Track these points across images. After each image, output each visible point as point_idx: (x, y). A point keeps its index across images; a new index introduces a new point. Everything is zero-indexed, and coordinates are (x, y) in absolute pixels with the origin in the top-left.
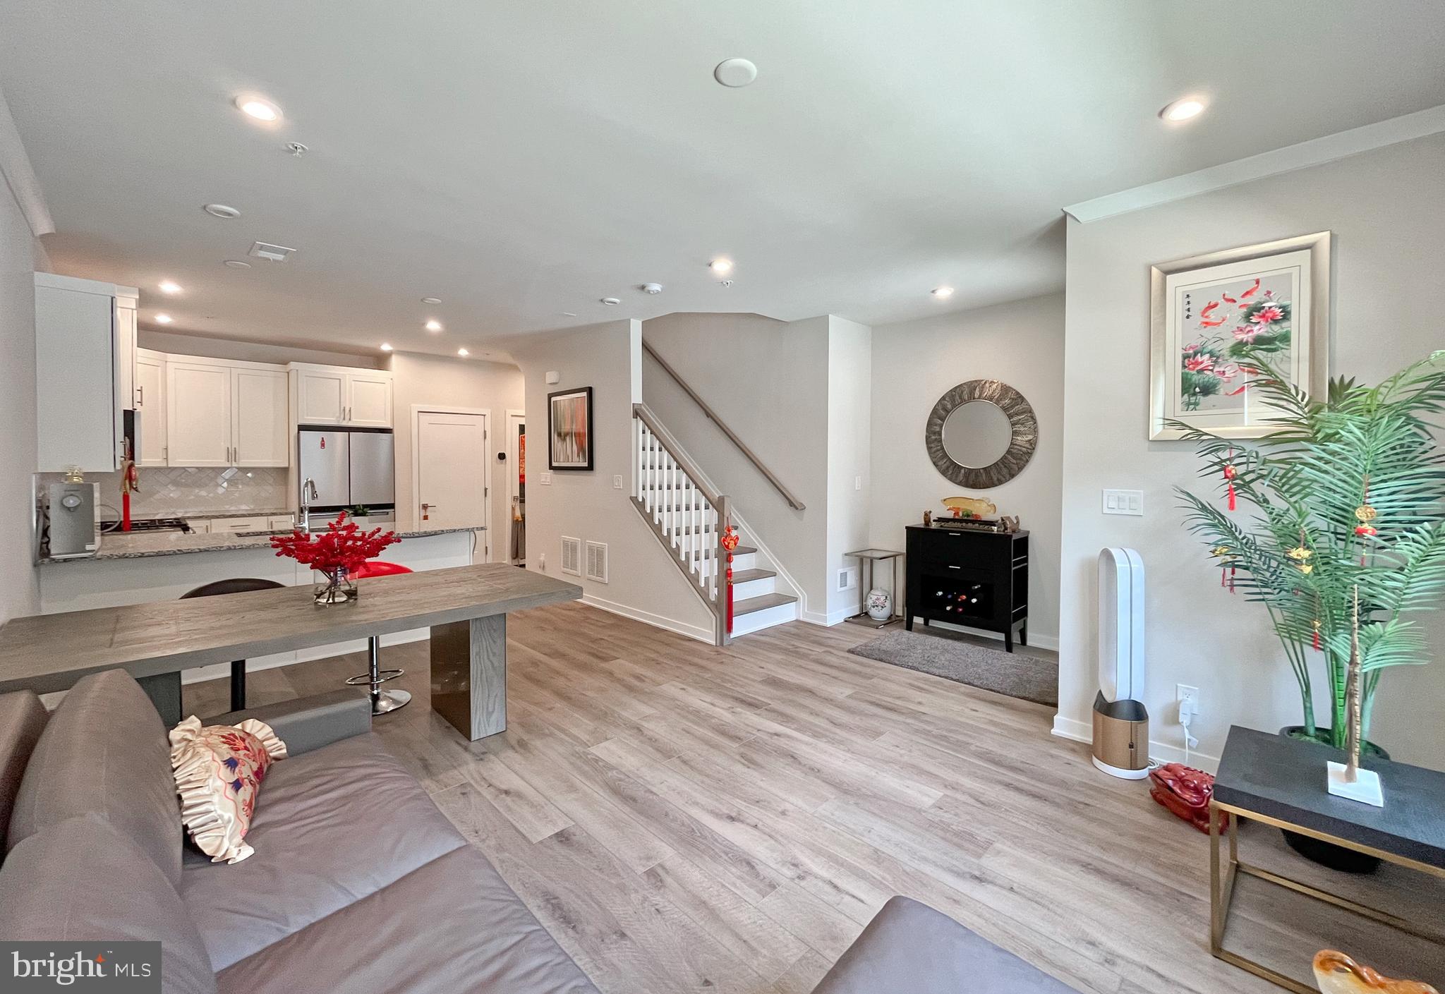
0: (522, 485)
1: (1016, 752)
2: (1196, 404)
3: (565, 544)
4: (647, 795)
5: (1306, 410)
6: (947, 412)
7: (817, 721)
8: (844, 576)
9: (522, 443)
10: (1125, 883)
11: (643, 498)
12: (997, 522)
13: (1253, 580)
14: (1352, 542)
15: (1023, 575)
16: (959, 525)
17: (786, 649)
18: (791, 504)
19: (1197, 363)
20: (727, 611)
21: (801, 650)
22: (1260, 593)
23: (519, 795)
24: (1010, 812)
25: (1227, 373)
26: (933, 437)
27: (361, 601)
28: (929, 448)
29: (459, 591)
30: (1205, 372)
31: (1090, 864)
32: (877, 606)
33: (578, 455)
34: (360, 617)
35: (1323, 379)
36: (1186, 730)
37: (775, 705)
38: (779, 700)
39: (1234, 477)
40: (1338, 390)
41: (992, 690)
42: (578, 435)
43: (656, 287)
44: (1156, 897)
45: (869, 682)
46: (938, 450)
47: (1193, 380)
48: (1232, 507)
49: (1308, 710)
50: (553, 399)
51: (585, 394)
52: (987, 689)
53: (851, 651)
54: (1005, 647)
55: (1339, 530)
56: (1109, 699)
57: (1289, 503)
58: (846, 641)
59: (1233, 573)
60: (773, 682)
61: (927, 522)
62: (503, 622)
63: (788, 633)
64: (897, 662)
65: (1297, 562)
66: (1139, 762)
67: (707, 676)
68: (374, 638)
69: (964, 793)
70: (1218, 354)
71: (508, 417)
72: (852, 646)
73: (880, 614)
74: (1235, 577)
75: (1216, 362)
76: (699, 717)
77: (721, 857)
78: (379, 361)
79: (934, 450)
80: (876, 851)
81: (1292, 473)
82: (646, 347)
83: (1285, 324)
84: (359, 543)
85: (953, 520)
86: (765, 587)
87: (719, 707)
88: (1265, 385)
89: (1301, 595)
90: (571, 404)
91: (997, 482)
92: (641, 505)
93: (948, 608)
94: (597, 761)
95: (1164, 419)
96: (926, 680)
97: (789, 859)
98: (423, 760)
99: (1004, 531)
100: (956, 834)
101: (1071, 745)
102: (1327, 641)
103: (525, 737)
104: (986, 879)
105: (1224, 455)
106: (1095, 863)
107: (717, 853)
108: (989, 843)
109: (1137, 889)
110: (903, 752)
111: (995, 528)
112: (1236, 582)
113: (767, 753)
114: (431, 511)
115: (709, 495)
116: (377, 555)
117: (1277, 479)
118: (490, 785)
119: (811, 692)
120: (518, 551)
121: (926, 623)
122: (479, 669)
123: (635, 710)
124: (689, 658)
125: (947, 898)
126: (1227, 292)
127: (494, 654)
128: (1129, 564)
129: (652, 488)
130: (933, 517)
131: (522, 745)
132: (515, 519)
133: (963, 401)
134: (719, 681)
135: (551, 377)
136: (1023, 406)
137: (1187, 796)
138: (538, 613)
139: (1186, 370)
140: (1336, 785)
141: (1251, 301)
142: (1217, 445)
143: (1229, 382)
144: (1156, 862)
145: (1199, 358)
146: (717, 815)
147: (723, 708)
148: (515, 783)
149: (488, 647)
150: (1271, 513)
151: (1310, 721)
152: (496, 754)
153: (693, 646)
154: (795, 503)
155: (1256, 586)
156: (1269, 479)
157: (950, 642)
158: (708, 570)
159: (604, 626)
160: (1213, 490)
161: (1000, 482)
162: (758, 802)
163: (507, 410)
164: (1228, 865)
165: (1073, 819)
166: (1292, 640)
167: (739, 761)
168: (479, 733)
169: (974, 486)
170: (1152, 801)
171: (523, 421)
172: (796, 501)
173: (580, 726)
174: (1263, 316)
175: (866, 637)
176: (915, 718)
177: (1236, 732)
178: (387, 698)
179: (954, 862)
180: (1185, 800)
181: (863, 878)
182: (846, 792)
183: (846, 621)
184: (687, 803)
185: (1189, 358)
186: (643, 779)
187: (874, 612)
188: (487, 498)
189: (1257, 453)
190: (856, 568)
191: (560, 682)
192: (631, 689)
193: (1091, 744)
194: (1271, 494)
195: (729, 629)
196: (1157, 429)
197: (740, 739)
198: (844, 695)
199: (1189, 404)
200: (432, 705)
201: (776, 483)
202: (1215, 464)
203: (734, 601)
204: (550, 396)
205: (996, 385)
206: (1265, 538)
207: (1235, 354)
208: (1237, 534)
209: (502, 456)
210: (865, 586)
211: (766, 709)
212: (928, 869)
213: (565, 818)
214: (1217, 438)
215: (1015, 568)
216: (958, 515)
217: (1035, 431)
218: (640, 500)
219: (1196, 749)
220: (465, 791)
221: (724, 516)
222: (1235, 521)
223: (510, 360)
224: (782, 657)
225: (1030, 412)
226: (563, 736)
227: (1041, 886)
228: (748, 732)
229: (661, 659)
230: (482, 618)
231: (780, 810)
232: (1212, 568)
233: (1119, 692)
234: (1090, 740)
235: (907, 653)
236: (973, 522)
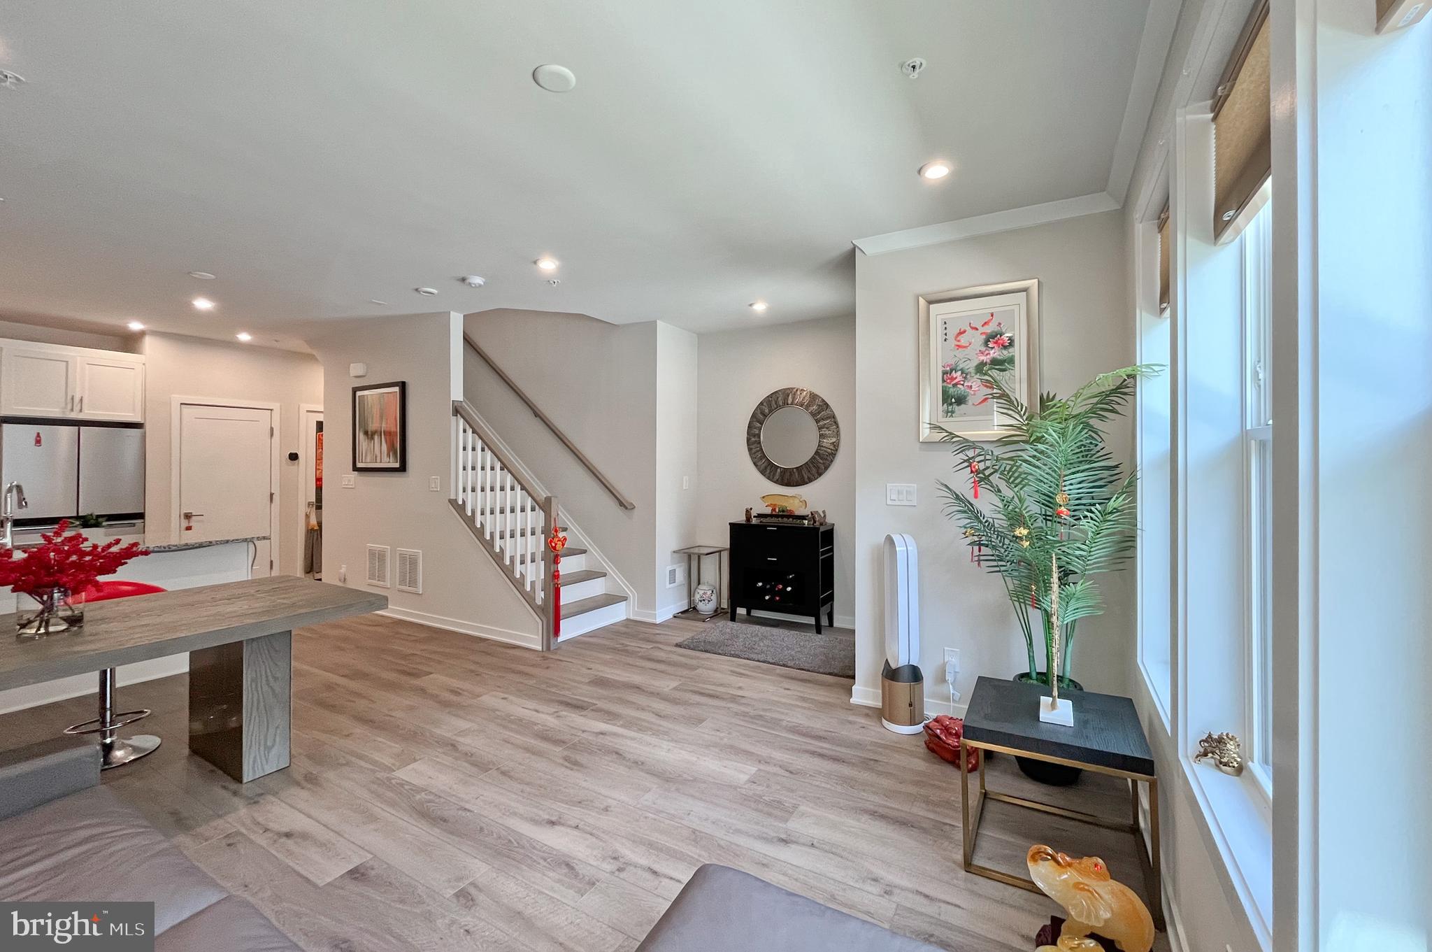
0: (319, 489)
1: (819, 723)
2: (953, 412)
3: (372, 553)
4: (460, 812)
5: (1025, 418)
6: (765, 416)
7: (643, 715)
8: (673, 573)
9: (319, 443)
10: (902, 823)
11: (463, 500)
12: (808, 516)
13: (993, 555)
14: (1055, 522)
15: (829, 564)
16: (774, 520)
17: (615, 649)
18: (621, 504)
19: (953, 379)
20: (554, 615)
21: (628, 648)
22: (997, 566)
23: (305, 836)
24: (815, 776)
25: (973, 387)
26: (753, 439)
27: (87, 628)
28: (750, 450)
29: (230, 609)
30: (958, 386)
31: (876, 812)
32: (704, 600)
33: (388, 455)
34: (87, 647)
35: (1036, 395)
36: (951, 686)
37: (600, 704)
38: (605, 699)
39: (978, 472)
40: (1045, 402)
41: (803, 670)
42: (388, 434)
43: (478, 280)
44: (924, 830)
45: (693, 673)
46: (758, 451)
47: (950, 392)
48: (976, 496)
49: (1031, 659)
50: (359, 393)
51: (397, 389)
52: (799, 669)
53: (678, 645)
54: (815, 631)
55: (1048, 513)
56: (893, 666)
57: (1014, 491)
58: (674, 636)
59: (980, 551)
60: (601, 682)
61: (748, 518)
62: (288, 641)
63: (618, 633)
64: (720, 652)
65: (1021, 538)
66: (917, 719)
67: (532, 682)
68: (109, 670)
69: (775, 765)
70: (967, 371)
71: (303, 412)
72: (679, 640)
73: (706, 607)
74: (981, 554)
75: (965, 378)
76: (522, 725)
77: (539, 863)
78: (128, 342)
79: (754, 451)
80: (694, 831)
81: (1015, 468)
82: (467, 341)
83: (1011, 350)
84: (88, 558)
85: (771, 516)
86: (595, 588)
87: (543, 713)
88: (998, 398)
89: (1023, 566)
90: (380, 401)
91: (806, 480)
92: (460, 508)
93: (767, 598)
94: (402, 785)
95: (930, 424)
96: (745, 665)
97: (610, 853)
98: (174, 813)
99: (813, 524)
100: (767, 804)
101: (867, 711)
102: (1041, 601)
103: (315, 770)
104: (792, 841)
105: (971, 453)
106: (880, 810)
107: (535, 861)
108: (795, 807)
109: (912, 826)
110: (722, 735)
111: (806, 522)
112: (982, 558)
113: (591, 753)
114: (198, 521)
115: (535, 496)
116: (115, 571)
117: (1006, 473)
118: (266, 830)
119: (637, 688)
120: (312, 564)
121: (749, 613)
122: (255, 699)
123: (451, 726)
124: (513, 666)
125: (756, 863)
126: (972, 322)
127: (276, 679)
128: (906, 547)
129: (473, 490)
130: (754, 513)
131: (312, 780)
132: (310, 528)
133: (778, 407)
134: (544, 686)
135: (356, 369)
136: (828, 412)
137: (950, 742)
138: (336, 632)
139: (945, 384)
140: (1045, 715)
141: (989, 329)
142: (966, 444)
143: (974, 395)
144: (927, 801)
145: (954, 374)
146: (535, 821)
147: (548, 714)
148: (298, 822)
149: (268, 671)
150: (1003, 500)
151: (1033, 669)
152: (275, 794)
153: (518, 654)
154: (624, 502)
155: (995, 560)
156: (999, 472)
157: (768, 629)
158: (534, 574)
159: (416, 641)
160: (962, 482)
161: (810, 481)
162: (580, 802)
163: (301, 405)
164: (978, 794)
165: (866, 775)
166: (1020, 603)
167: (562, 765)
168: (254, 771)
169: (788, 484)
170: (926, 751)
171: (321, 418)
172: (627, 502)
173: (383, 750)
174: (996, 343)
175: (693, 629)
176: (736, 703)
177: (982, 681)
178: (123, 747)
179: (765, 830)
180: (949, 744)
181: (680, 859)
182: (667, 780)
183: (675, 617)
184: (504, 814)
185: (947, 374)
186: (457, 797)
187: (701, 606)
188: (273, 505)
189: (992, 452)
190: (684, 566)
191: (361, 705)
192: (446, 704)
193: (881, 707)
194: (1002, 485)
195: (557, 631)
196: (925, 432)
197: (563, 742)
198: (671, 687)
199: (948, 412)
200: (190, 748)
201: (606, 483)
202: (965, 461)
203: (561, 604)
204: (355, 390)
205: (805, 393)
206: (1001, 522)
207: (978, 372)
208: (981, 518)
209: (294, 457)
210: (693, 580)
211: (593, 710)
212: (742, 841)
213: (362, 852)
214: (966, 440)
215: (823, 557)
216: (775, 512)
217: (838, 434)
218: (460, 502)
219: (959, 702)
220: (231, 841)
221: (550, 516)
222: (980, 508)
223: (306, 349)
224: (611, 657)
225: (834, 417)
226: (362, 763)
227: (837, 837)
228: (572, 735)
229: (481, 670)
230: (260, 638)
231: (602, 807)
232: (963, 546)
233: (900, 660)
234: (879, 704)
235: (730, 642)
236: (788, 517)
